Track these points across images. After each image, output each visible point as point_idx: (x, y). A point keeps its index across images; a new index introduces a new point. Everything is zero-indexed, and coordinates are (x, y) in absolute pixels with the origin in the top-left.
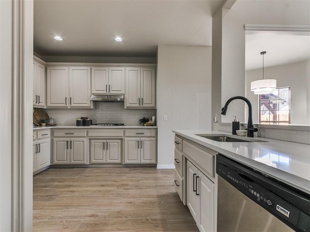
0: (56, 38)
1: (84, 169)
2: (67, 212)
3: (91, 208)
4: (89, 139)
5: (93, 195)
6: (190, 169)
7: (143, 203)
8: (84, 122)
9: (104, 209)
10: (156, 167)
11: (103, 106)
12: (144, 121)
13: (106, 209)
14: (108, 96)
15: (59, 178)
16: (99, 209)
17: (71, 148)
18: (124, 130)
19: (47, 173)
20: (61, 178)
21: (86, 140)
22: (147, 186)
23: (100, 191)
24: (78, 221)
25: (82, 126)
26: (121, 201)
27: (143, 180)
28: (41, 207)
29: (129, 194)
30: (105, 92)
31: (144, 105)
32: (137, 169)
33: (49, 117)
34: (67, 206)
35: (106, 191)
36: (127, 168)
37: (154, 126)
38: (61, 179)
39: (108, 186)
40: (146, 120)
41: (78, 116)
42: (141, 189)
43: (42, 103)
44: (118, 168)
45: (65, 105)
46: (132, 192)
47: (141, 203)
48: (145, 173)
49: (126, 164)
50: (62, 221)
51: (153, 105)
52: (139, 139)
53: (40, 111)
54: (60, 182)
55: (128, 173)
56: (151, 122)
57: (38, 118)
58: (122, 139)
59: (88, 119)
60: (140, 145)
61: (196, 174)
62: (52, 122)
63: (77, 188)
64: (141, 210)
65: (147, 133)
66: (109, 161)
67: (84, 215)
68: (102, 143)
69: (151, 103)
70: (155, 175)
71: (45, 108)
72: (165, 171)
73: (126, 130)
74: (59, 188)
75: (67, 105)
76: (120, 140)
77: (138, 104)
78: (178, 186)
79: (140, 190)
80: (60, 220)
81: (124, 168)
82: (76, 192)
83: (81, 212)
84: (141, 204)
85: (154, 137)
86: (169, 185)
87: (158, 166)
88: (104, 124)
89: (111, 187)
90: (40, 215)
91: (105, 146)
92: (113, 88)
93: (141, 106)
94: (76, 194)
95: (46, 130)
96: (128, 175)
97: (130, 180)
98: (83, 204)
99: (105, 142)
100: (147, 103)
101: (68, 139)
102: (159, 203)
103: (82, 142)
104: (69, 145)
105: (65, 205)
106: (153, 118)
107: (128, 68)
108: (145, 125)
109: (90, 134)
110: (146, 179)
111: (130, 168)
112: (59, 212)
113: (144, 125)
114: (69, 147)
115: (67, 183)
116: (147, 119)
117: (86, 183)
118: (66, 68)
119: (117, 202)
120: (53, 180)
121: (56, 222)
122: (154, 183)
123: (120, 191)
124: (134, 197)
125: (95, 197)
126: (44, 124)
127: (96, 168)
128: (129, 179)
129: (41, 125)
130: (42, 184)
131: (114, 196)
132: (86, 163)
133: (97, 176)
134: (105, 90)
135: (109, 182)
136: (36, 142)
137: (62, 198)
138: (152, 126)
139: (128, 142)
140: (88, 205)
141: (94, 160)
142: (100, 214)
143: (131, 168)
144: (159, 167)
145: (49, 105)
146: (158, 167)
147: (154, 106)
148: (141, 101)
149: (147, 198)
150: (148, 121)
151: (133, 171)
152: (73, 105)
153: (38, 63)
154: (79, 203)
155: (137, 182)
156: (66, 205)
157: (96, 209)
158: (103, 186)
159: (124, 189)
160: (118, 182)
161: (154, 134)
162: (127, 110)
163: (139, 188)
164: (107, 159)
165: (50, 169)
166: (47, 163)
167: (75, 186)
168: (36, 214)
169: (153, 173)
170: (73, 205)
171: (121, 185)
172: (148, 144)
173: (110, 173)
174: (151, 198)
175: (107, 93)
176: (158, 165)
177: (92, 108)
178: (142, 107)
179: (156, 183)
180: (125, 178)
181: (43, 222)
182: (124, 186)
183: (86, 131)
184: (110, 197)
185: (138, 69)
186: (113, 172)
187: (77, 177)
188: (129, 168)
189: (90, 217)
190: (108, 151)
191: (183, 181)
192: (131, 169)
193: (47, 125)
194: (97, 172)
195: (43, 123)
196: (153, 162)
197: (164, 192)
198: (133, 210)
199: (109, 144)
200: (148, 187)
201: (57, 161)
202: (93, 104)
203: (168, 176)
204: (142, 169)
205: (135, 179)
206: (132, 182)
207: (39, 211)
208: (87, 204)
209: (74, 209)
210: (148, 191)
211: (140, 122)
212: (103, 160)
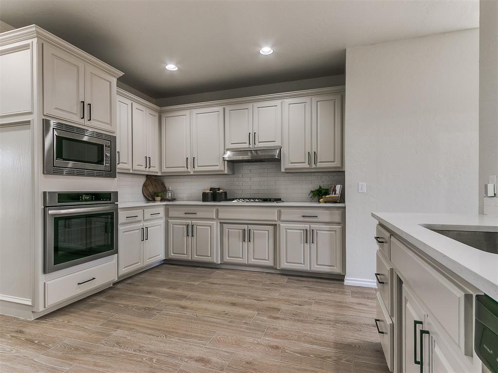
0: (169, 68)
1: (213, 270)
2: (165, 342)
3: (203, 344)
4: (220, 223)
5: (213, 320)
6: (408, 305)
7: (301, 353)
8: (214, 196)
9: (225, 352)
10: (343, 280)
11: (246, 169)
12: (319, 194)
13: (228, 352)
14: (252, 152)
15: (172, 280)
16: (215, 348)
17: (193, 236)
18: (279, 209)
19: (158, 270)
20: (174, 281)
21: (215, 225)
22: (317, 318)
23: (226, 314)
24: (175, 365)
25: (211, 201)
26: (259, 340)
27: (310, 304)
28: (132, 327)
29: (277, 329)
30: (247, 145)
31: (319, 165)
32: (304, 281)
33: (165, 188)
34: (168, 333)
35: (236, 316)
36: (285, 277)
37: (339, 203)
38: (174, 283)
39: (243, 306)
40: (324, 191)
41: (206, 185)
42: (302, 321)
43: (155, 167)
44: (269, 275)
45: (185, 169)
46: (283, 325)
47: (297, 353)
48: (317, 290)
49: (282, 270)
50: (151, 359)
51: (337, 164)
52: (307, 226)
53: (155, 179)
54: (170, 288)
55: (284, 286)
56: (334, 195)
57: (151, 189)
58: (275, 225)
59: (221, 191)
60: (309, 237)
61: (421, 323)
62: (169, 195)
63: (192, 302)
64: (294, 368)
65: (324, 216)
66: (253, 261)
67: (188, 354)
68: (241, 231)
69: (333, 160)
70: (338, 297)
71: (159, 174)
72: (360, 292)
73: (283, 210)
74: (167, 298)
75: (189, 170)
76: (273, 227)
77: (307, 164)
78: (382, 333)
79: (299, 324)
80: (149, 355)
81: (280, 276)
82: (189, 309)
83: (186, 349)
84: (298, 355)
85: (338, 224)
86: (367, 323)
87: (346, 280)
88: (248, 199)
89: (247, 308)
90: (126, 341)
91: (247, 236)
92: (261, 137)
93: (314, 166)
94: (188, 313)
95: (159, 207)
96: (283, 290)
97: (286, 301)
98: (193, 334)
99: (246, 229)
100: (326, 160)
101: (189, 222)
102: (338, 361)
103: (209, 228)
104: (190, 230)
105: (165, 329)
106: (338, 188)
107: (288, 101)
108: (321, 200)
109: (221, 216)
110: (317, 302)
111: (290, 277)
112: (153, 341)
113: (319, 202)
114: (190, 234)
115: (180, 291)
116: (328, 189)
117: (209, 296)
118: (187, 112)
119: (251, 340)
120: (162, 284)
121: (142, 357)
122: (332, 314)
123: (262, 321)
124: (285, 337)
125: (215, 325)
126: (159, 198)
127: (229, 271)
128: (284, 298)
129: (154, 200)
130: (146, 288)
131: (247, 329)
132: (215, 261)
133: (230, 285)
134: (248, 142)
135: (246, 300)
136: (142, 224)
137: (165, 316)
138: (336, 202)
139: (286, 231)
140: (201, 337)
141: (227, 258)
142: (214, 359)
143: (293, 278)
144: (349, 281)
145: (165, 170)
146: (346, 282)
147: (339, 165)
148: (313, 157)
149: (312, 343)
150: (327, 192)
151: (294, 283)
152: (197, 169)
153: (148, 110)
154: (186, 331)
155: (298, 306)
156: (168, 329)
157: (211, 347)
158: (234, 304)
159: (270, 317)
160: (262, 301)
161: (337, 218)
162: (287, 174)
163: (298, 321)
164: (249, 258)
165: (165, 266)
166: (158, 257)
167: (190, 299)
168: (121, 337)
169: (335, 292)
170: (177, 333)
171: (267, 308)
172: (324, 235)
173: (252, 282)
174: (320, 345)
175: (251, 146)
176: (346, 278)
177: (226, 172)
178: (314, 168)
179: (337, 314)
180: (276, 295)
181: (125, 353)
182: (272, 311)
183: (214, 210)
184: (241, 328)
185: (306, 99)
186: (257, 281)
187: (197, 283)
188: (288, 277)
189: (197, 361)
190: (251, 244)
191: (392, 325)
192: (291, 279)
193: (162, 200)
194: (232, 279)
195: (157, 196)
196: (337, 270)
197: (351, 337)
198: (278, 364)
199: (254, 232)
200: (318, 320)
201: (173, 253)
202: (228, 166)
203: (367, 303)
204: (313, 281)
205: (297, 299)
206: (289, 305)
207: (126, 332)
208: (199, 335)
209: (175, 339)
210: (318, 329)
211: (311, 195)
212: (242, 258)
